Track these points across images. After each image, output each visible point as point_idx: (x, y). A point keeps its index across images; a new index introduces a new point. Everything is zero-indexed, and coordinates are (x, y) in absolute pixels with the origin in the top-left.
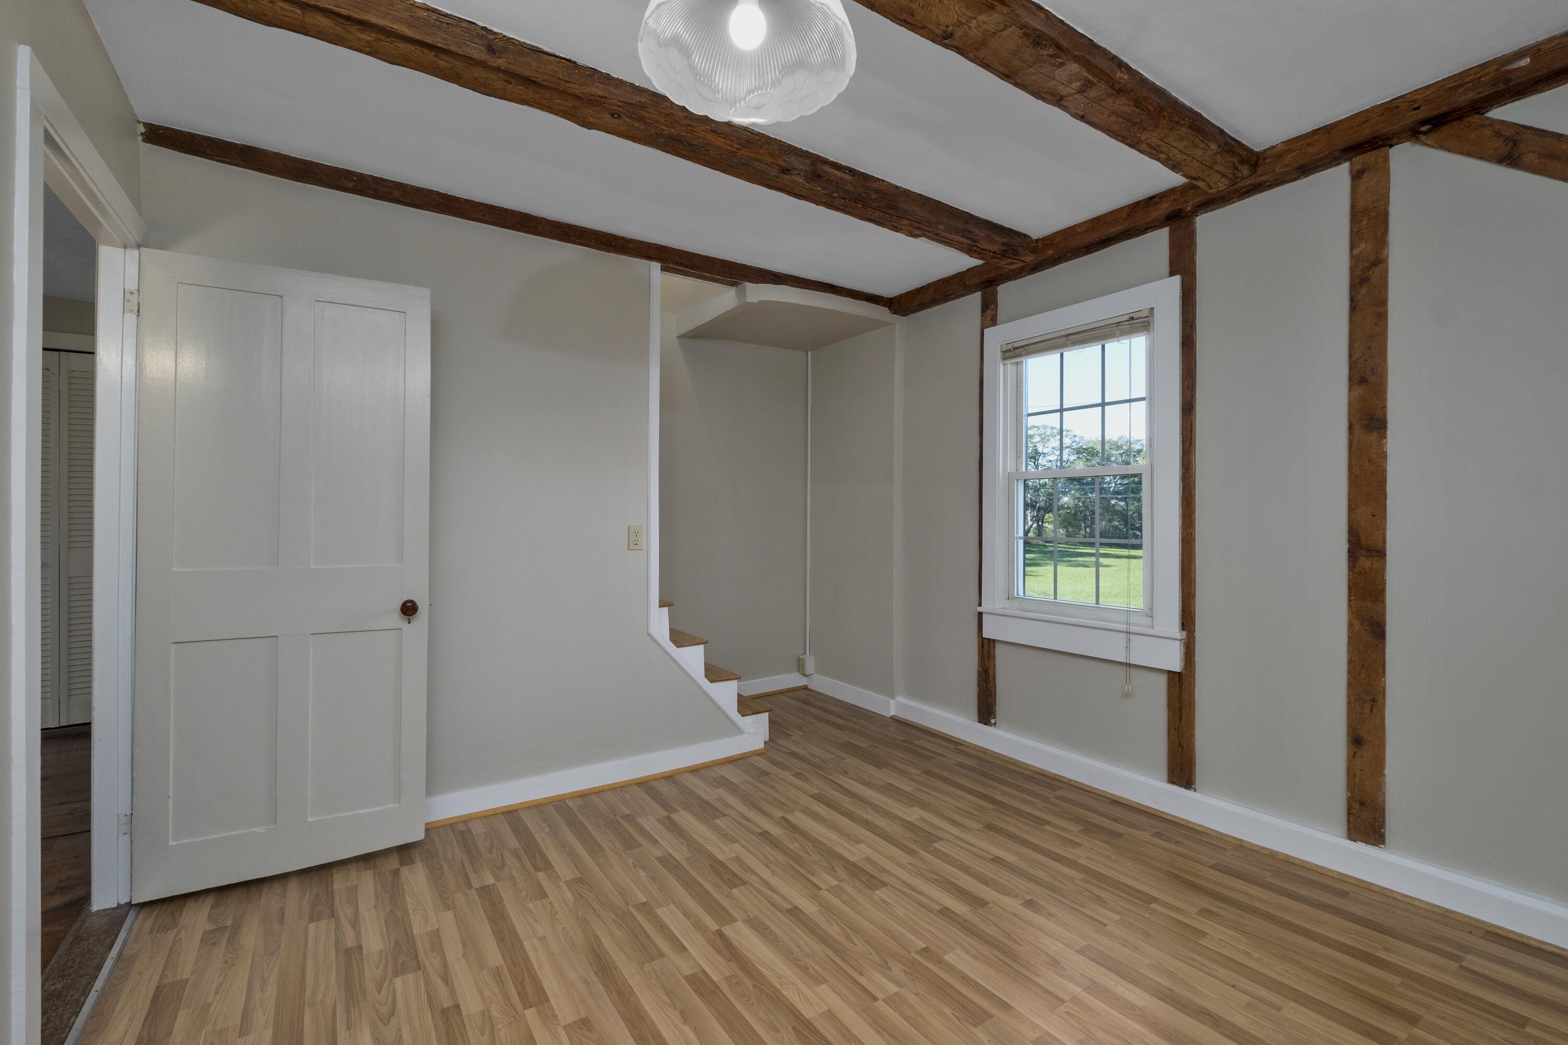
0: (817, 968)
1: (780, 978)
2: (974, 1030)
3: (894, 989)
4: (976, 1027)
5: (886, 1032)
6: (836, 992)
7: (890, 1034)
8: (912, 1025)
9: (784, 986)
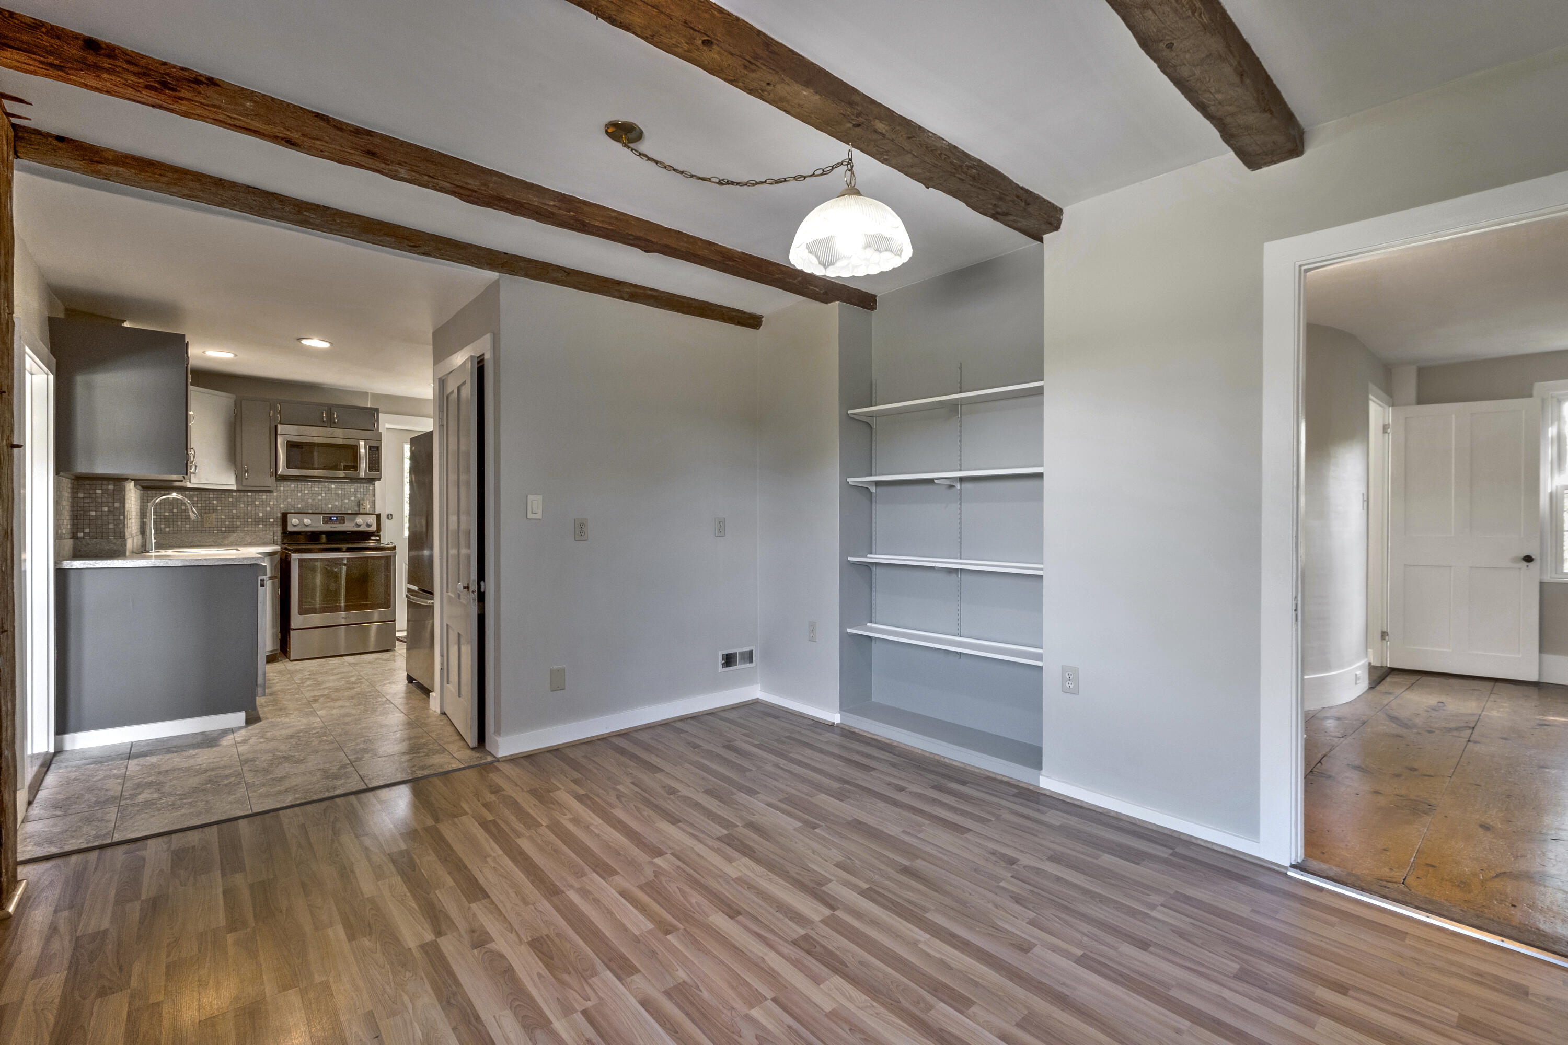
0: (840, 1031)
1: (877, 1014)
2: (686, 978)
3: (755, 1013)
4: (684, 982)
5: (767, 972)
6: (815, 1003)
7: (762, 969)
8: (742, 978)
9: (869, 1004)
